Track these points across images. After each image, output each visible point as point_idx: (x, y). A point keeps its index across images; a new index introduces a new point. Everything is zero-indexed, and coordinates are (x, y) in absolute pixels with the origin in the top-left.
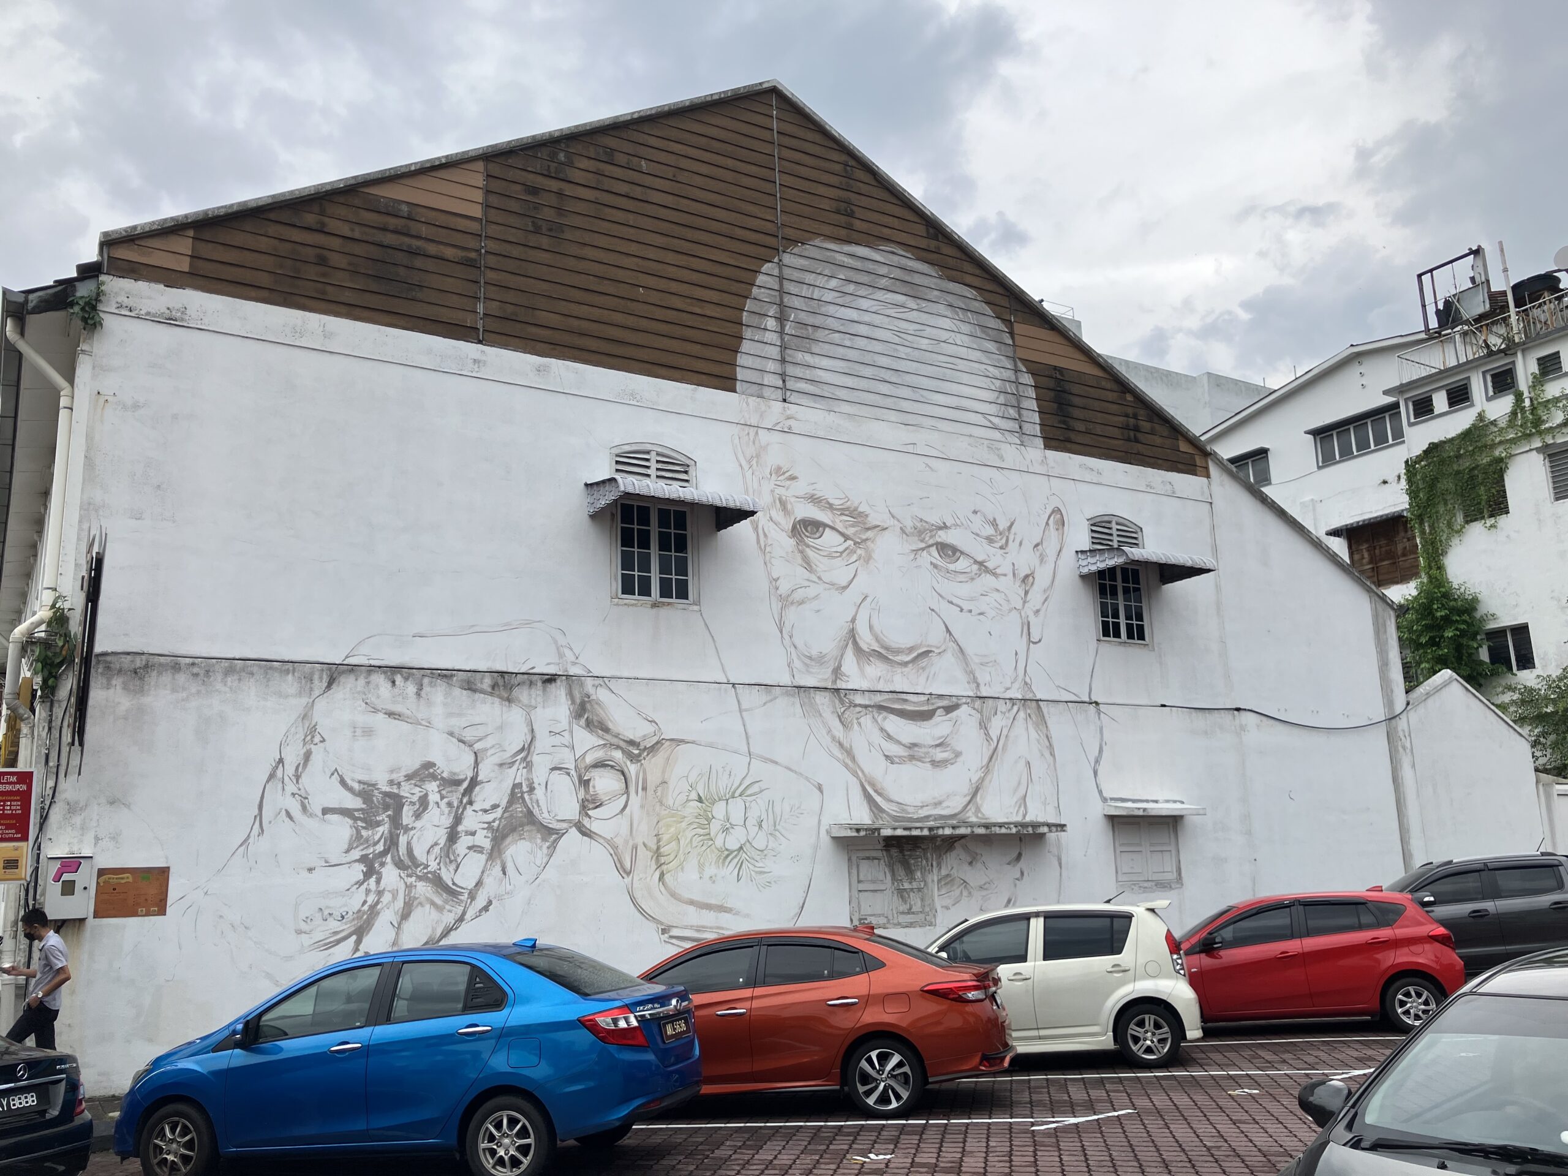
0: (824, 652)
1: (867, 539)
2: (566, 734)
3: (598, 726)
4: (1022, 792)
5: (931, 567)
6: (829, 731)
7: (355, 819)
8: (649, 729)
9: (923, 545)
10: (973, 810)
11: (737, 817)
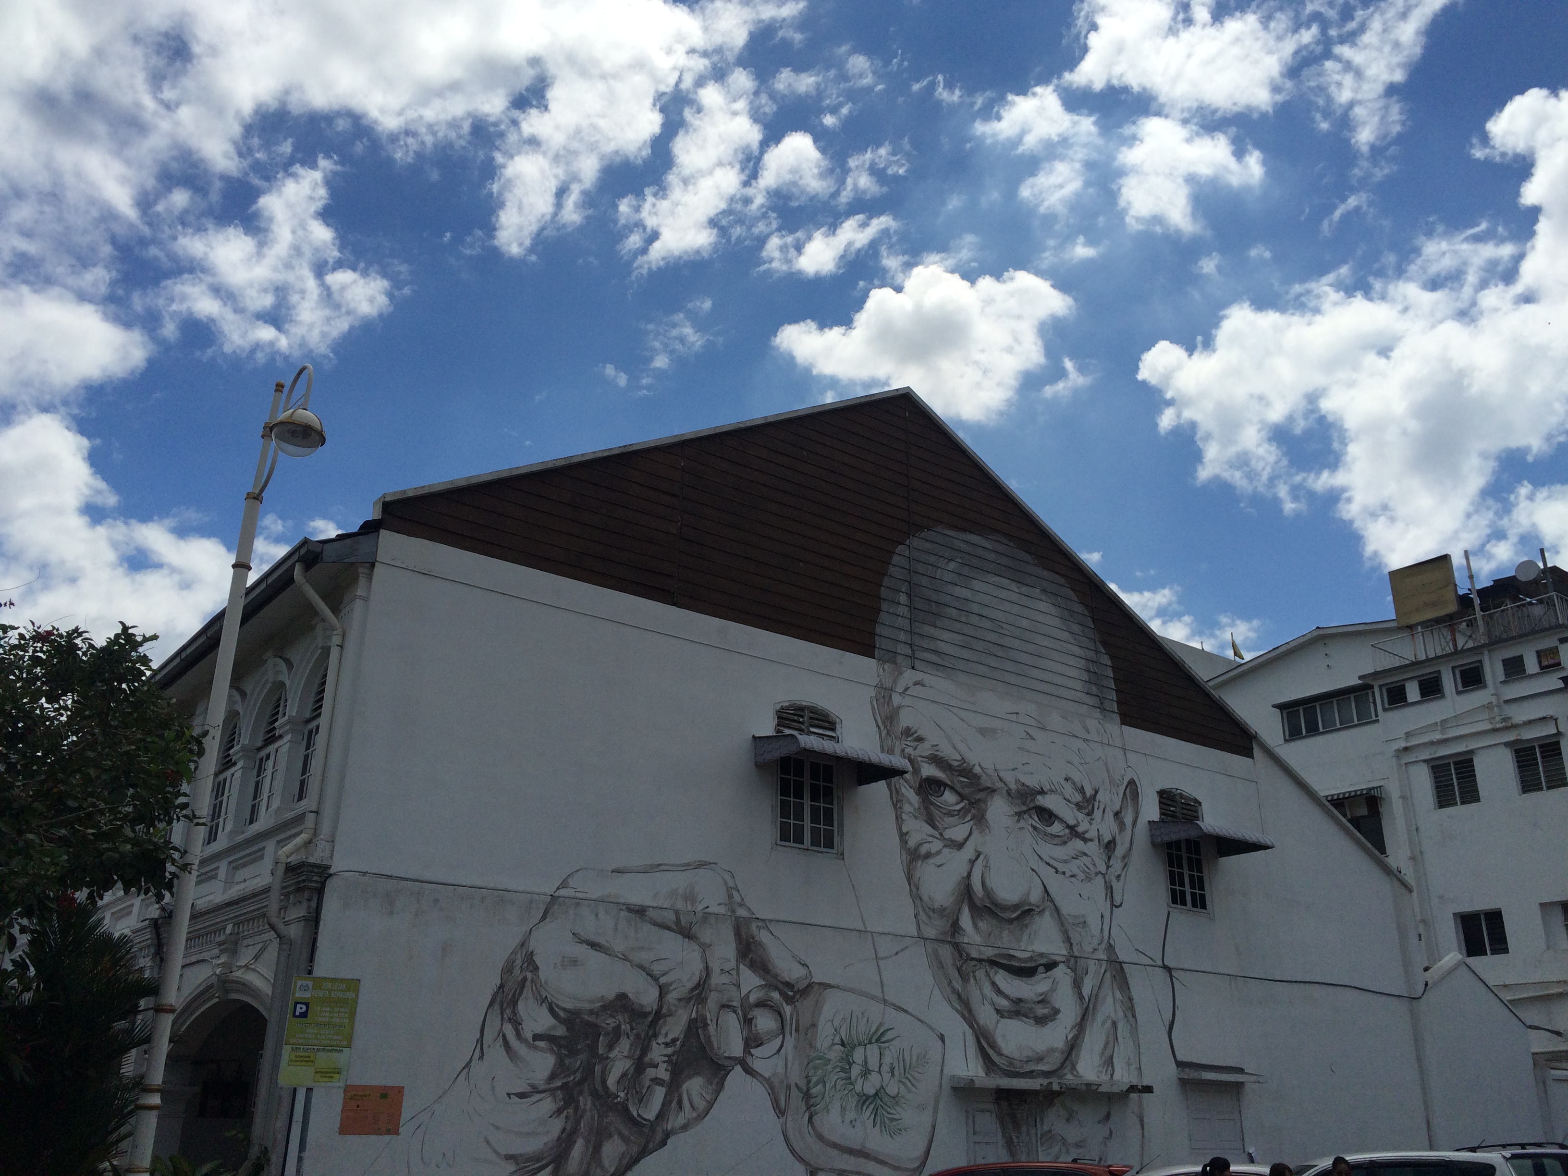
0: (945, 906)
1: (979, 800)
2: (734, 973)
3: (761, 966)
4: (1108, 1053)
5: (1031, 829)
6: (950, 983)
7: (560, 1047)
8: (802, 972)
9: (1024, 808)
10: (1069, 1067)
11: (873, 1063)
